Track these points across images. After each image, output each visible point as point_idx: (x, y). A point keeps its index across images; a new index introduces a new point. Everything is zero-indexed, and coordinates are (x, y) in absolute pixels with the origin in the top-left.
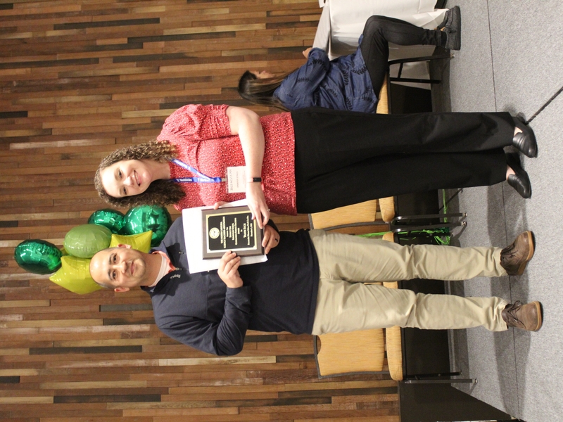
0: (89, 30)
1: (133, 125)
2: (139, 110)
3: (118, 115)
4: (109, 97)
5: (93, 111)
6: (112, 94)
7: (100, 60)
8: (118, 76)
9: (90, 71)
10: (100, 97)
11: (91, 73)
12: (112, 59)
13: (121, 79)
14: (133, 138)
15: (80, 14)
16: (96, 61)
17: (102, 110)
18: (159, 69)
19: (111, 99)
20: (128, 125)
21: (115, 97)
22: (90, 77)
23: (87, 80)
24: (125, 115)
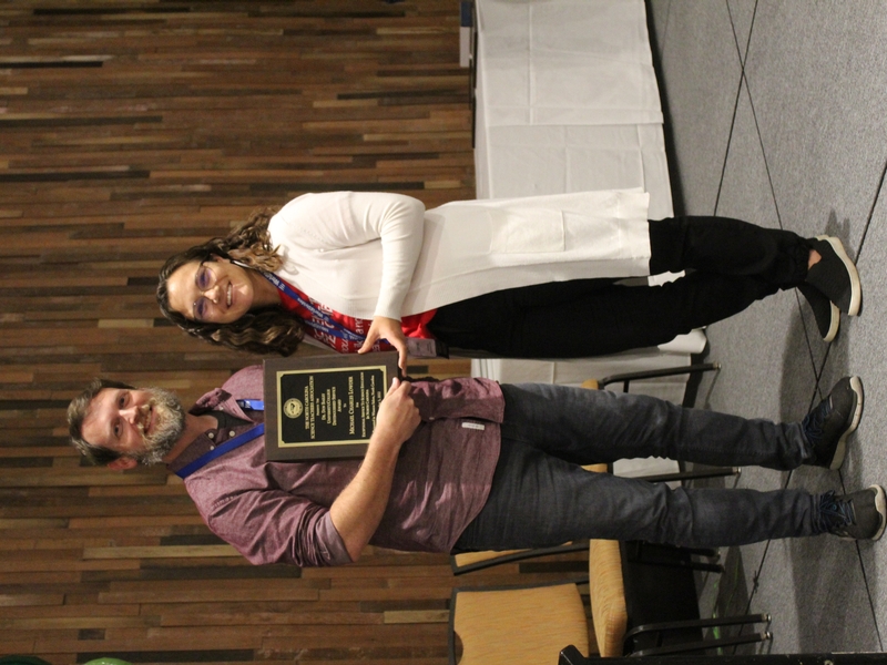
0: (41, 413)
1: (103, 571)
2: (118, 545)
3: (76, 554)
4: (62, 523)
5: (28, 545)
6: (69, 518)
7: (55, 461)
8: (86, 487)
9: (33, 478)
10: (44, 523)
11: (35, 481)
12: (78, 461)
13: (92, 493)
14: (101, 596)
15: (29, 386)
16: (48, 462)
17: (44, 545)
18: (166, 479)
19: (66, 526)
20: (93, 573)
21: (74, 524)
22: (31, 488)
23: (24, 493)
24: (88, 554)
